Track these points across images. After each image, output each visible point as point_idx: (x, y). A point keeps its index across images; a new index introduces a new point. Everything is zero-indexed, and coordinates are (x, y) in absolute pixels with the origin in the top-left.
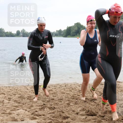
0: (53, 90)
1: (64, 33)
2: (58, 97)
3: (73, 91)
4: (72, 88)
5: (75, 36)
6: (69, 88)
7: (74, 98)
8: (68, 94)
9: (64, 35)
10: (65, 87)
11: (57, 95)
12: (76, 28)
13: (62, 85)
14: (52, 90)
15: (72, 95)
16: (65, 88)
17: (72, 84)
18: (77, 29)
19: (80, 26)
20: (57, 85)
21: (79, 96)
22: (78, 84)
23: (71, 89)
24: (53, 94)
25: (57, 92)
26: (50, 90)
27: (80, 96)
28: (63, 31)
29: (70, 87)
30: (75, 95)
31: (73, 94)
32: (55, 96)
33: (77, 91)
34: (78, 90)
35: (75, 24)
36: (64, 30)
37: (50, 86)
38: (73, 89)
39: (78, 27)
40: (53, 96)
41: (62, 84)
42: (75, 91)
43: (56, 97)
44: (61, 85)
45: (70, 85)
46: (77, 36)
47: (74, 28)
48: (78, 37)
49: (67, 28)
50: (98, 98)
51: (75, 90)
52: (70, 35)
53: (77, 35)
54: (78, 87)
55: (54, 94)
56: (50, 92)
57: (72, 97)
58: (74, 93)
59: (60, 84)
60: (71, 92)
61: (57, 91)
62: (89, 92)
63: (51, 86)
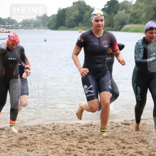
0: (28, 137)
1: (53, 22)
2: (38, 153)
3: (68, 140)
4: (66, 133)
5: (74, 28)
6: (61, 132)
7: (70, 154)
8: (59, 144)
9: (52, 26)
10: (54, 130)
11: (35, 148)
12: (77, 12)
13: (47, 127)
14: (26, 138)
15: (66, 148)
16: (54, 132)
17: (66, 125)
18: (78, 14)
19: (83, 8)
20: (36, 127)
21: (80, 148)
22: (80, 125)
23: (64, 134)
24: (27, 145)
25: (36, 142)
26: (22, 137)
27: (82, 148)
28: (50, 17)
29: (64, 130)
30: (73, 146)
31: (68, 144)
32: (32, 149)
33: (76, 139)
34: (79, 137)
35: (74, 3)
36: (52, 16)
37: (22, 129)
38: (70, 135)
39: (79, 9)
40: (28, 151)
41: (47, 125)
42: (73, 139)
43: (34, 152)
44: (44, 126)
45: (63, 126)
46: (78, 28)
47: (73, 11)
48: (80, 30)
49: (58, 12)
50: (119, 153)
51: (73, 137)
52: (65, 26)
53: (78, 26)
54: (78, 129)
55: (29, 147)
56: (21, 141)
57: (66, 150)
58: (70, 144)
59: (42, 125)
60: (65, 140)
61: (37, 139)
62: (101, 139)
63: (25, 130)
